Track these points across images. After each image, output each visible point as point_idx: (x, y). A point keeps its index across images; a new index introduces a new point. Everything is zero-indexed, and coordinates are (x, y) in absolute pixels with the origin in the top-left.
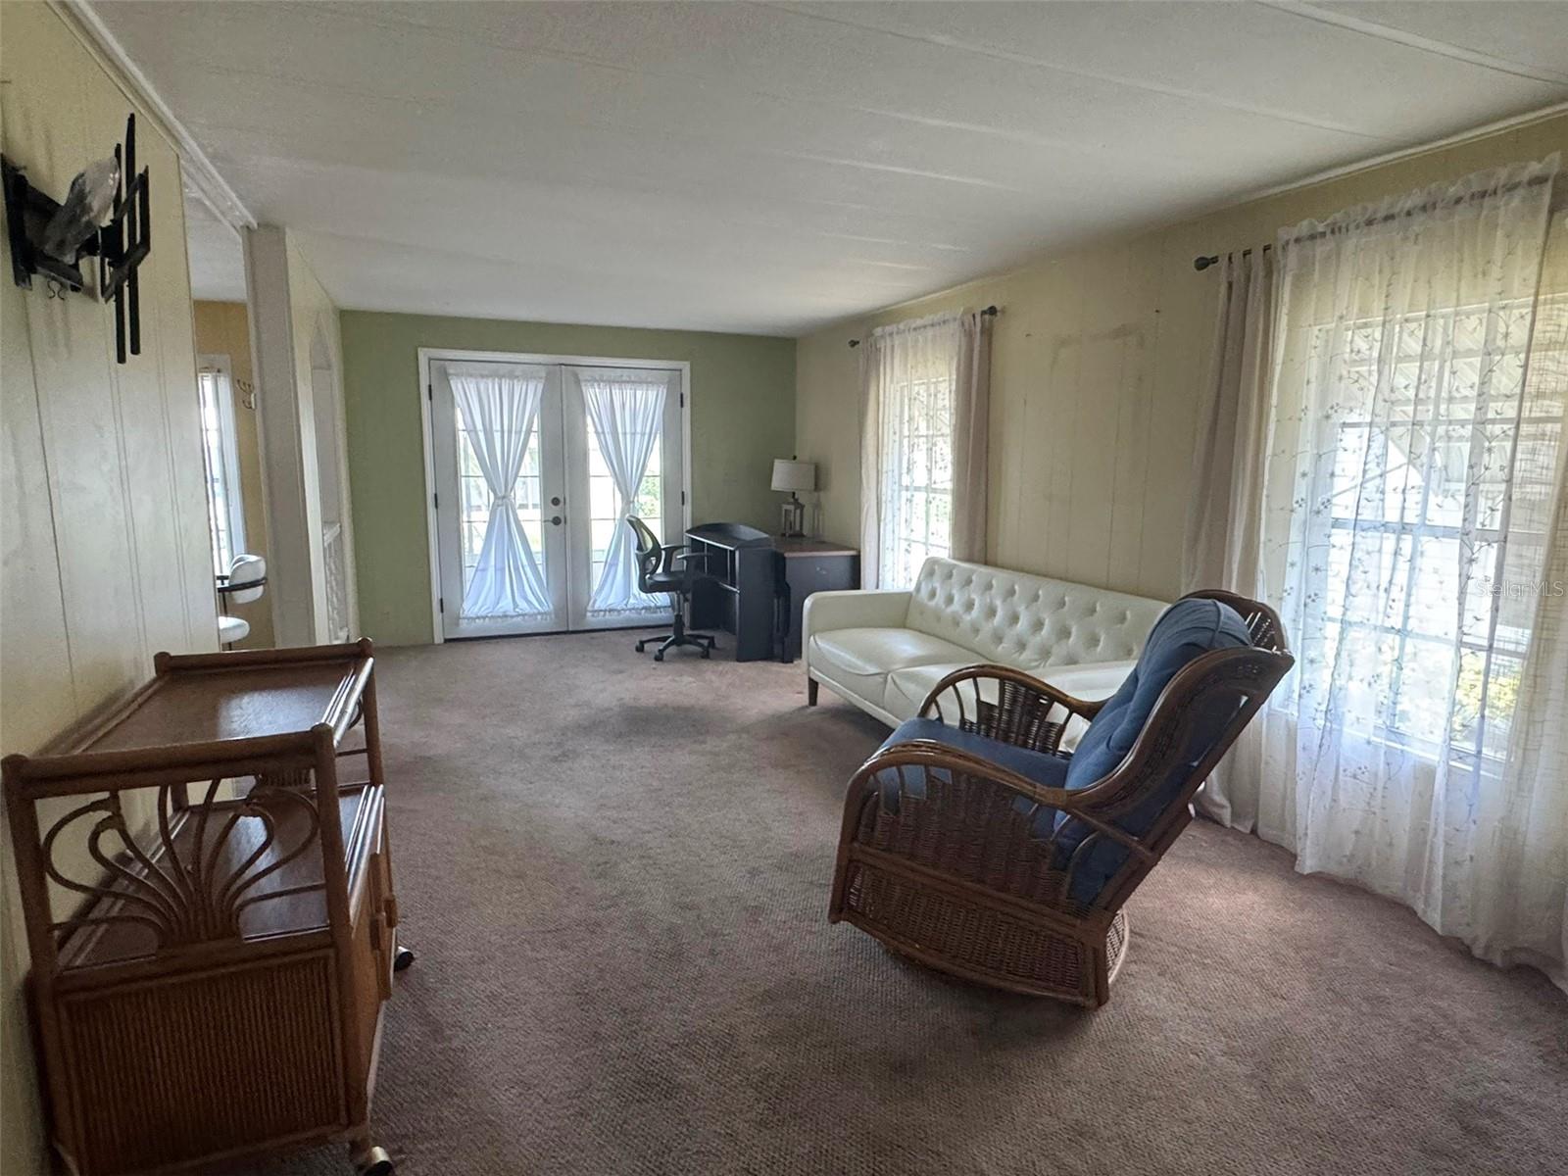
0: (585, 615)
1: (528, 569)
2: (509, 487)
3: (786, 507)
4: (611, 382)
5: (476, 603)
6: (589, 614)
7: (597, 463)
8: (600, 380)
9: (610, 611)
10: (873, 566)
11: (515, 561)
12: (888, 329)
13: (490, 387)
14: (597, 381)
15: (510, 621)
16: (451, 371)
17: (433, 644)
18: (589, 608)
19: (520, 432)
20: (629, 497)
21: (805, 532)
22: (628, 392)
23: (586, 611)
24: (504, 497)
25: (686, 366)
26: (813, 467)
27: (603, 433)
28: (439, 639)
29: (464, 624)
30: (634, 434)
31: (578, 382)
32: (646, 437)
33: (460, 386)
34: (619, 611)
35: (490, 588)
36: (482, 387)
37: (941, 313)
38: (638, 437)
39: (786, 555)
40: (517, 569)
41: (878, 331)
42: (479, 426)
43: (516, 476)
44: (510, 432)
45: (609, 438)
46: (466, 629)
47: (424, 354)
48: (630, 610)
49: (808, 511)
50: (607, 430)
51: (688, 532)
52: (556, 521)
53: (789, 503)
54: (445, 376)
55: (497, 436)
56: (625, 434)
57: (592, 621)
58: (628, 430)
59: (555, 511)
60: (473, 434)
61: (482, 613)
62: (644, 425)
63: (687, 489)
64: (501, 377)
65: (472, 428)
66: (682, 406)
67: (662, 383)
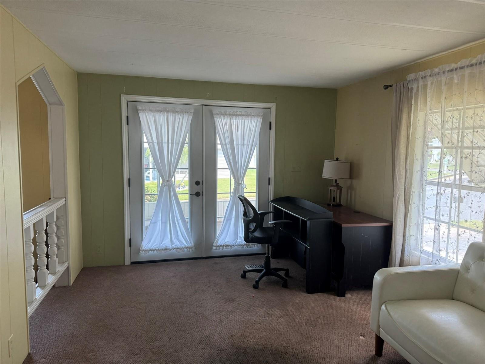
0: (212, 248)
1: (180, 222)
2: (171, 174)
3: (330, 188)
4: (230, 115)
5: (149, 242)
6: (214, 248)
7: (221, 162)
8: (225, 114)
9: (227, 246)
10: (401, 234)
11: (173, 217)
12: (422, 73)
13: (162, 118)
14: (223, 115)
15: (168, 252)
16: (139, 108)
17: (124, 265)
18: (214, 244)
19: (179, 143)
20: (238, 180)
21: (342, 203)
22: (240, 121)
23: (212, 246)
24: (168, 181)
25: (273, 106)
26: (348, 165)
27: (226, 144)
28: (128, 262)
29: (142, 254)
30: (243, 145)
31: (212, 115)
32: (250, 146)
33: (144, 116)
34: (231, 246)
35: (158, 233)
36: (157, 117)
37: (479, 56)
38: (245, 147)
39: (343, 225)
40: (174, 222)
41: (411, 76)
42: (155, 139)
43: (176, 168)
44: (172, 143)
45: (229, 147)
46: (143, 256)
47: (124, 99)
48: (237, 245)
49: (344, 191)
50: (228, 143)
51: (272, 201)
52: (198, 194)
53: (333, 186)
54: (136, 112)
55: (165, 146)
56: (238, 145)
57: (215, 251)
58: (239, 143)
59: (197, 189)
60: (151, 144)
61: (154, 247)
62: (249, 139)
63: (272, 175)
64: (168, 112)
65: (151, 141)
66: (270, 129)
67: (260, 116)
